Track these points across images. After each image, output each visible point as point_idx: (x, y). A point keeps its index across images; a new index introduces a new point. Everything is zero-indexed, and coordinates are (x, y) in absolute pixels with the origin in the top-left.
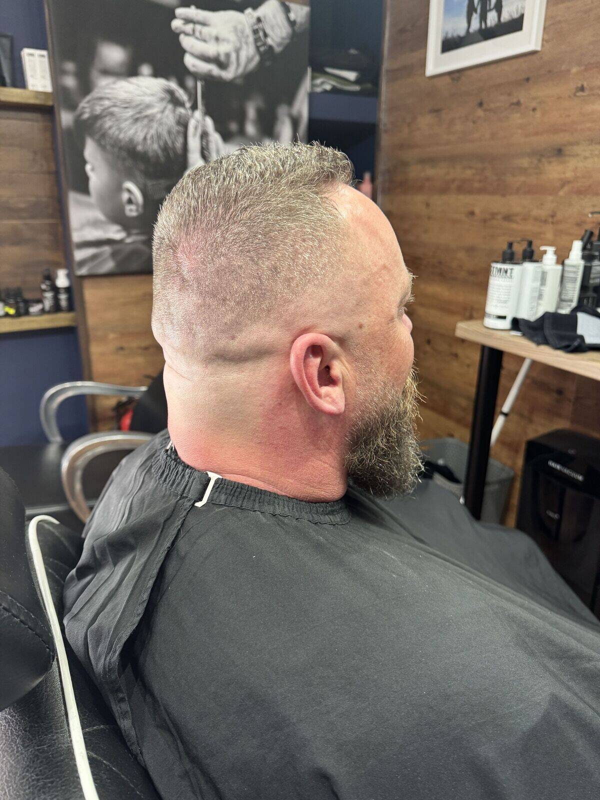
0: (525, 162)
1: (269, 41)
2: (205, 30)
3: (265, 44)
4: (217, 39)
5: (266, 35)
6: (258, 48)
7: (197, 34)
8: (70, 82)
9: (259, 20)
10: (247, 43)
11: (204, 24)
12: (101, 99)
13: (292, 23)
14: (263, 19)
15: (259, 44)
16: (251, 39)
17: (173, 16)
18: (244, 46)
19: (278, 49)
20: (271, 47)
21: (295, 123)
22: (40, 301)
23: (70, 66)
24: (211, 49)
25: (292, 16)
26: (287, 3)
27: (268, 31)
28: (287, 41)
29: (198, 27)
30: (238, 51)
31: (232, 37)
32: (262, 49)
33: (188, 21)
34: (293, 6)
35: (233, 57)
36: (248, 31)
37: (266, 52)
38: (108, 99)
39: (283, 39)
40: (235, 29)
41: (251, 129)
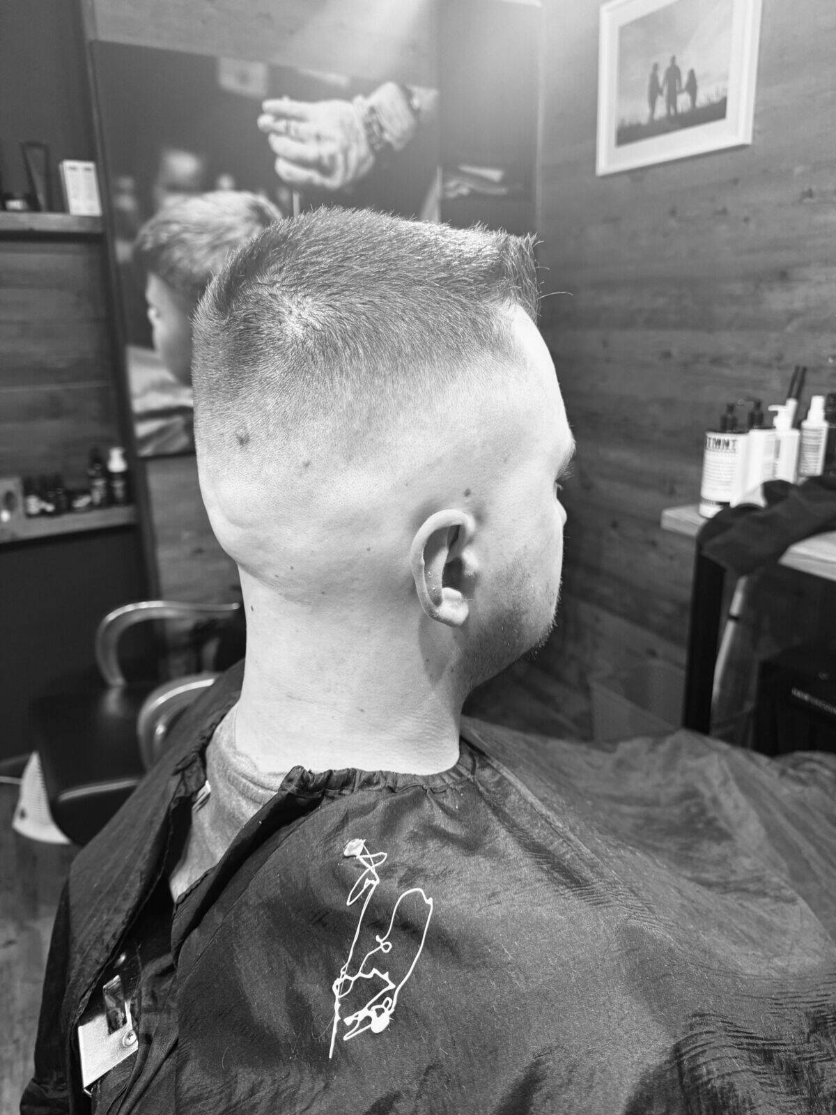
0: (737, 288)
2: (303, 127)
4: (318, 138)
7: (292, 132)
8: (127, 203)
10: (357, 141)
11: (300, 119)
12: (168, 222)
14: (378, 109)
16: (363, 135)
17: (260, 111)
18: (354, 145)
22: (87, 491)
23: (127, 183)
24: (310, 151)
26: (409, 87)
28: (410, 136)
29: (293, 124)
31: (339, 135)
33: (279, 116)
35: (340, 159)
37: (382, 150)
38: (177, 222)
39: (405, 132)
40: (342, 124)
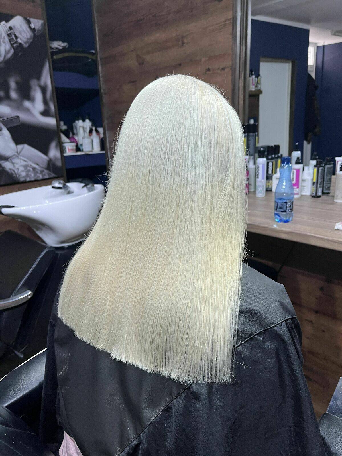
1: (19, 41)
15: (13, 42)
18: (3, 44)
21: (44, 90)
27: (18, 35)
32: (15, 45)
39: (28, 39)
41: (14, 95)
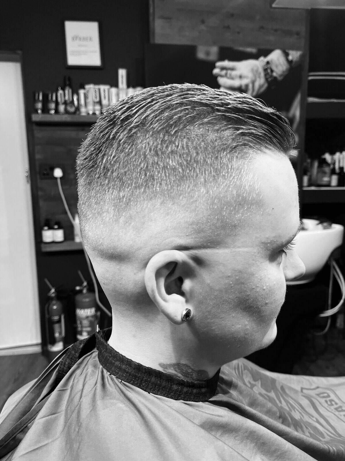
1: (275, 74)
2: (234, 73)
3: (271, 76)
4: (241, 77)
5: (272, 71)
6: (266, 79)
7: (228, 75)
9: (268, 63)
11: (233, 69)
13: (290, 62)
14: (271, 62)
15: (268, 76)
16: (262, 74)
17: (214, 67)
18: (258, 80)
19: (280, 79)
20: (275, 78)
24: (236, 83)
25: (290, 58)
26: (287, 51)
27: (274, 68)
28: (286, 73)
29: (229, 72)
30: (253, 82)
31: (250, 75)
32: (270, 80)
33: (223, 69)
34: (291, 52)
35: (250, 86)
36: (261, 70)
37: (272, 81)
39: (284, 72)
40: (252, 70)
